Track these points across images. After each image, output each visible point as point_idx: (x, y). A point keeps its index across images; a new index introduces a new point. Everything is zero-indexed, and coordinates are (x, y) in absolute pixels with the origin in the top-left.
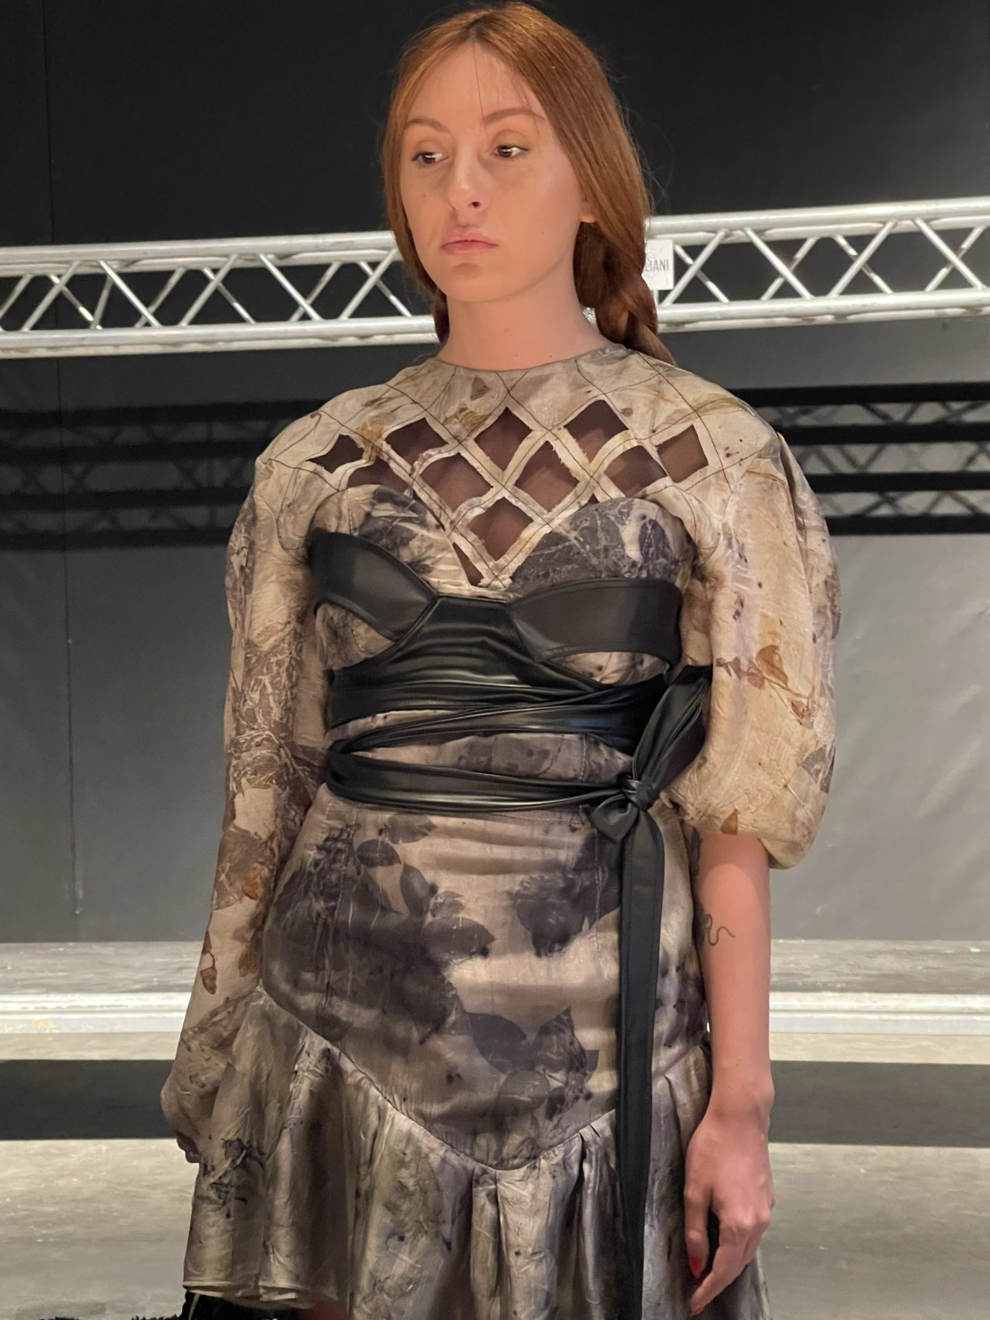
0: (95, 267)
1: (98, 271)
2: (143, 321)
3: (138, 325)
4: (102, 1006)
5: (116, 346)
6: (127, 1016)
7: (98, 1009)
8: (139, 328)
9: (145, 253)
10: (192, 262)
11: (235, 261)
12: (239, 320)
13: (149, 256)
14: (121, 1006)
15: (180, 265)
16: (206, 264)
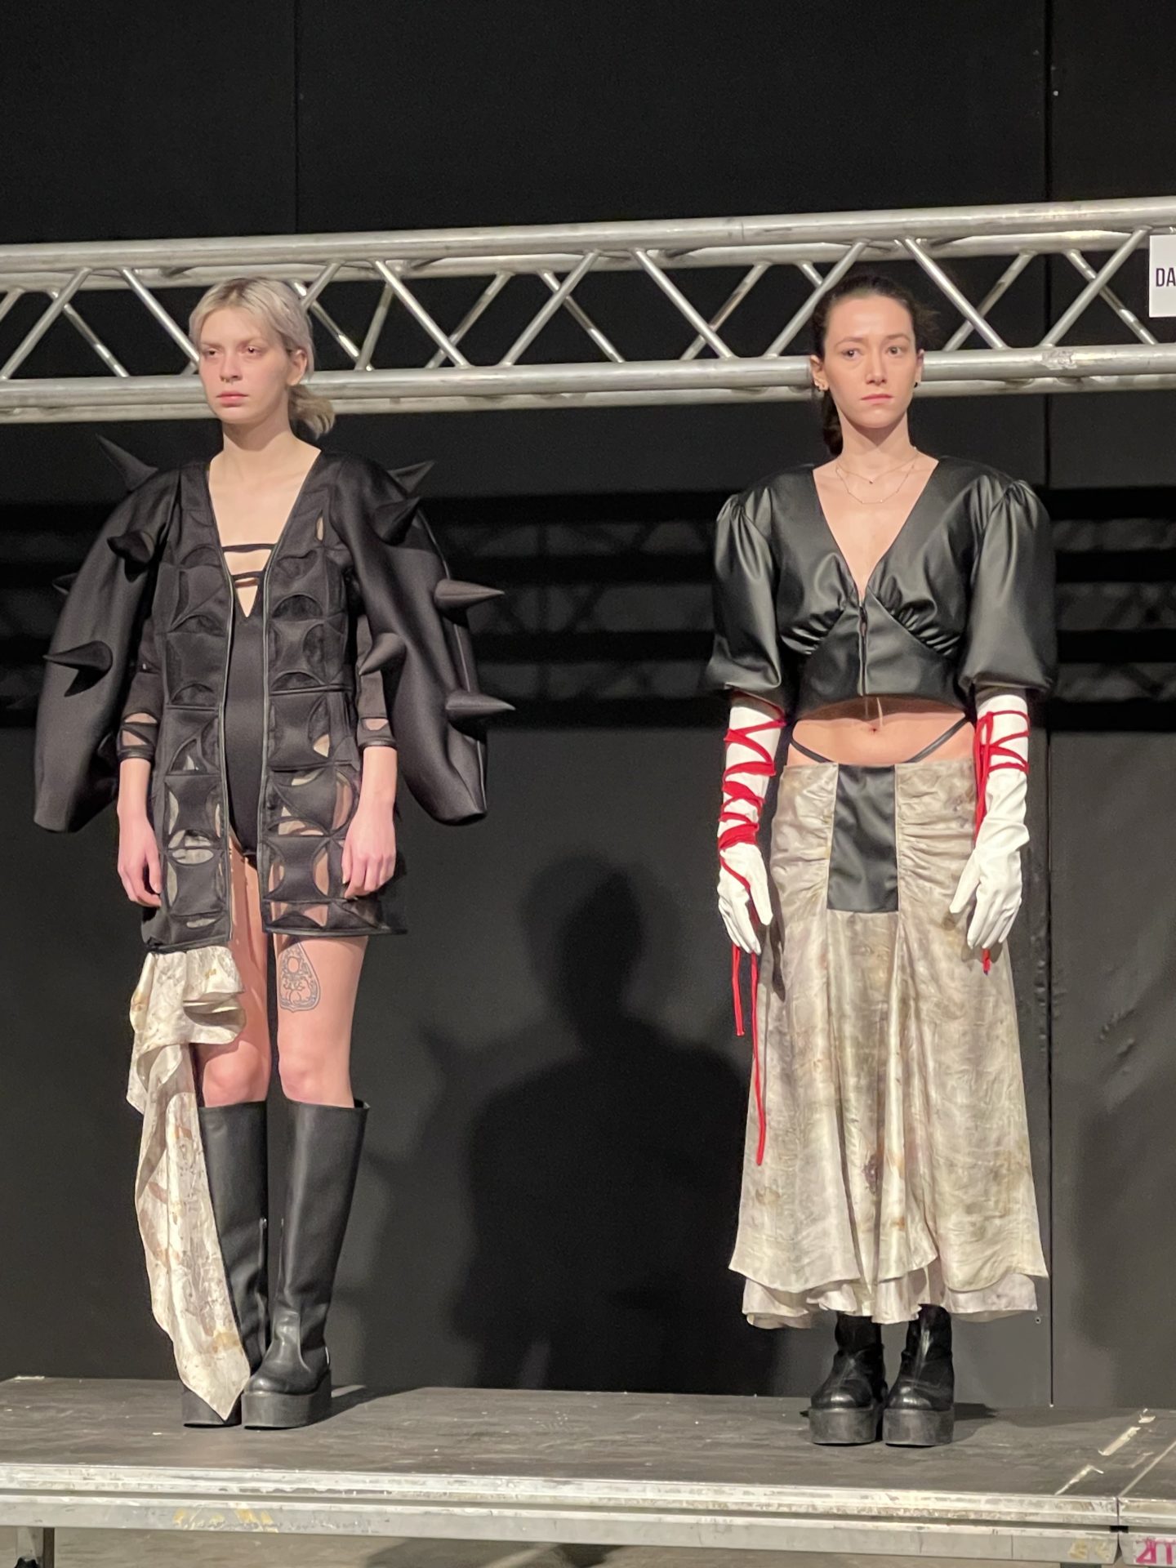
0: (367, 269)
1: (372, 276)
2: (441, 356)
3: (431, 364)
4: (350, 1491)
5: (396, 398)
6: (390, 1508)
7: (344, 1496)
8: (433, 369)
9: (447, 248)
10: (522, 262)
11: (594, 260)
12: (600, 357)
13: (452, 252)
14: (382, 1492)
15: (504, 267)
16: (547, 266)
